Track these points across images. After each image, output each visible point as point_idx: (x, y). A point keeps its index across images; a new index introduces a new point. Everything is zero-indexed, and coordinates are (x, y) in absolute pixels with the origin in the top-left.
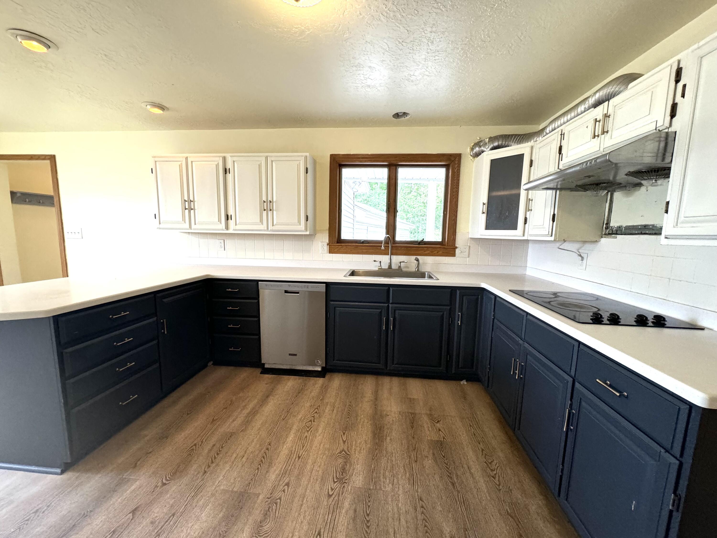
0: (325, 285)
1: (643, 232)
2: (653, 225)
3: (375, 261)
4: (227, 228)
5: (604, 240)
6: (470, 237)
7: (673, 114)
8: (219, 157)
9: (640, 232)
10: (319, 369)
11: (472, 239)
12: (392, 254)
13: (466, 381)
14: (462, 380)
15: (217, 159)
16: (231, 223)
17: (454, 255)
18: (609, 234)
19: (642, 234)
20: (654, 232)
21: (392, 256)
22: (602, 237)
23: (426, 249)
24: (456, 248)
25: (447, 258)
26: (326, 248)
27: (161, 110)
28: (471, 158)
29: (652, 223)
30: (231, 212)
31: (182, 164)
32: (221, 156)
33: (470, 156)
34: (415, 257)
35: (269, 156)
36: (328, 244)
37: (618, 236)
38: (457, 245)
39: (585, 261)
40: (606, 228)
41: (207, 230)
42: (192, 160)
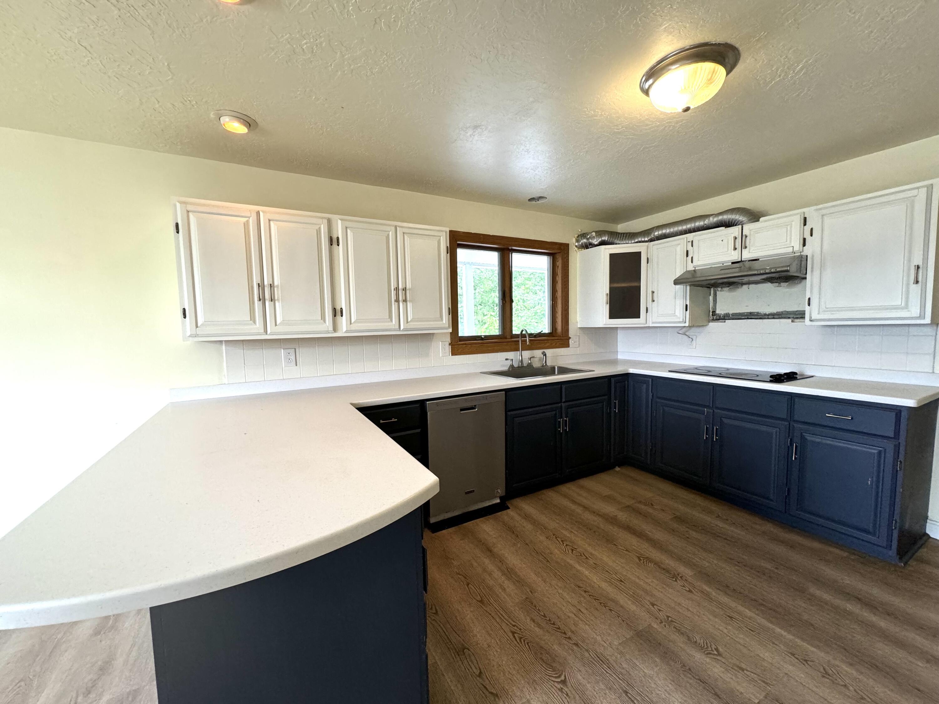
0: (504, 392)
1: (749, 317)
2: (758, 313)
3: (507, 359)
4: (335, 329)
5: (712, 324)
6: (579, 326)
7: (804, 245)
8: (322, 218)
9: (746, 317)
10: (498, 501)
11: (582, 329)
12: (522, 350)
13: (619, 467)
14: (615, 467)
15: (320, 221)
16: (343, 321)
17: (568, 346)
18: (716, 319)
19: (748, 318)
20: (759, 317)
21: (522, 352)
22: (709, 322)
23: (546, 341)
24: (570, 338)
25: (563, 349)
26: (448, 349)
27: (245, 125)
28: (576, 249)
29: (757, 311)
30: (342, 303)
31: (248, 221)
32: (325, 218)
33: (575, 247)
34: (541, 351)
35: (399, 227)
36: (450, 344)
37: (726, 321)
38: (570, 336)
39: (694, 342)
40: (712, 315)
41: (314, 333)
42: (270, 218)
